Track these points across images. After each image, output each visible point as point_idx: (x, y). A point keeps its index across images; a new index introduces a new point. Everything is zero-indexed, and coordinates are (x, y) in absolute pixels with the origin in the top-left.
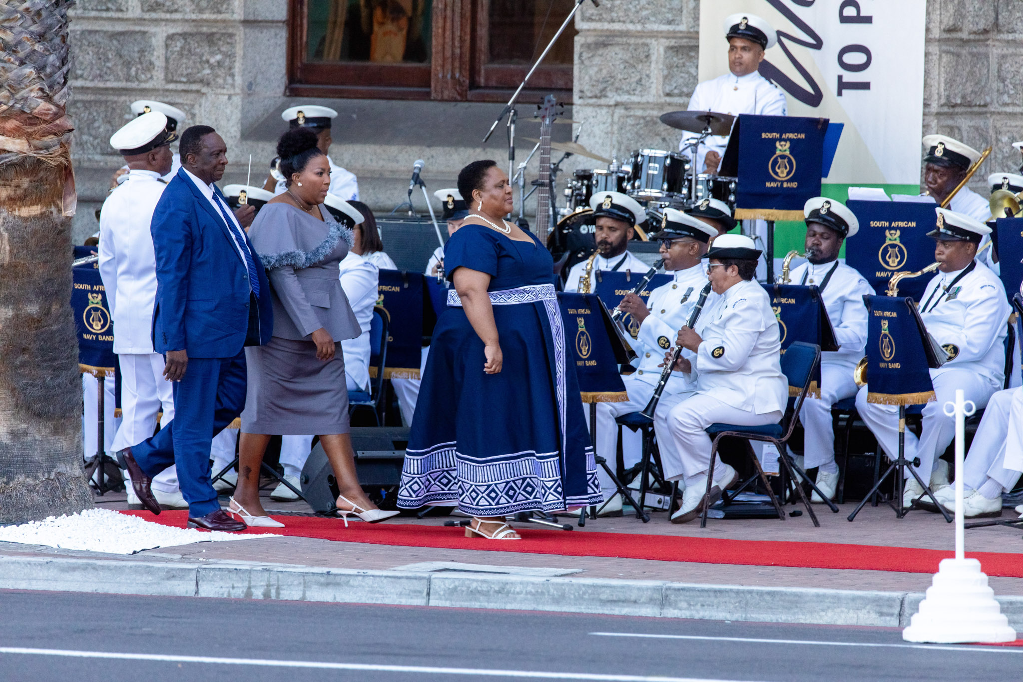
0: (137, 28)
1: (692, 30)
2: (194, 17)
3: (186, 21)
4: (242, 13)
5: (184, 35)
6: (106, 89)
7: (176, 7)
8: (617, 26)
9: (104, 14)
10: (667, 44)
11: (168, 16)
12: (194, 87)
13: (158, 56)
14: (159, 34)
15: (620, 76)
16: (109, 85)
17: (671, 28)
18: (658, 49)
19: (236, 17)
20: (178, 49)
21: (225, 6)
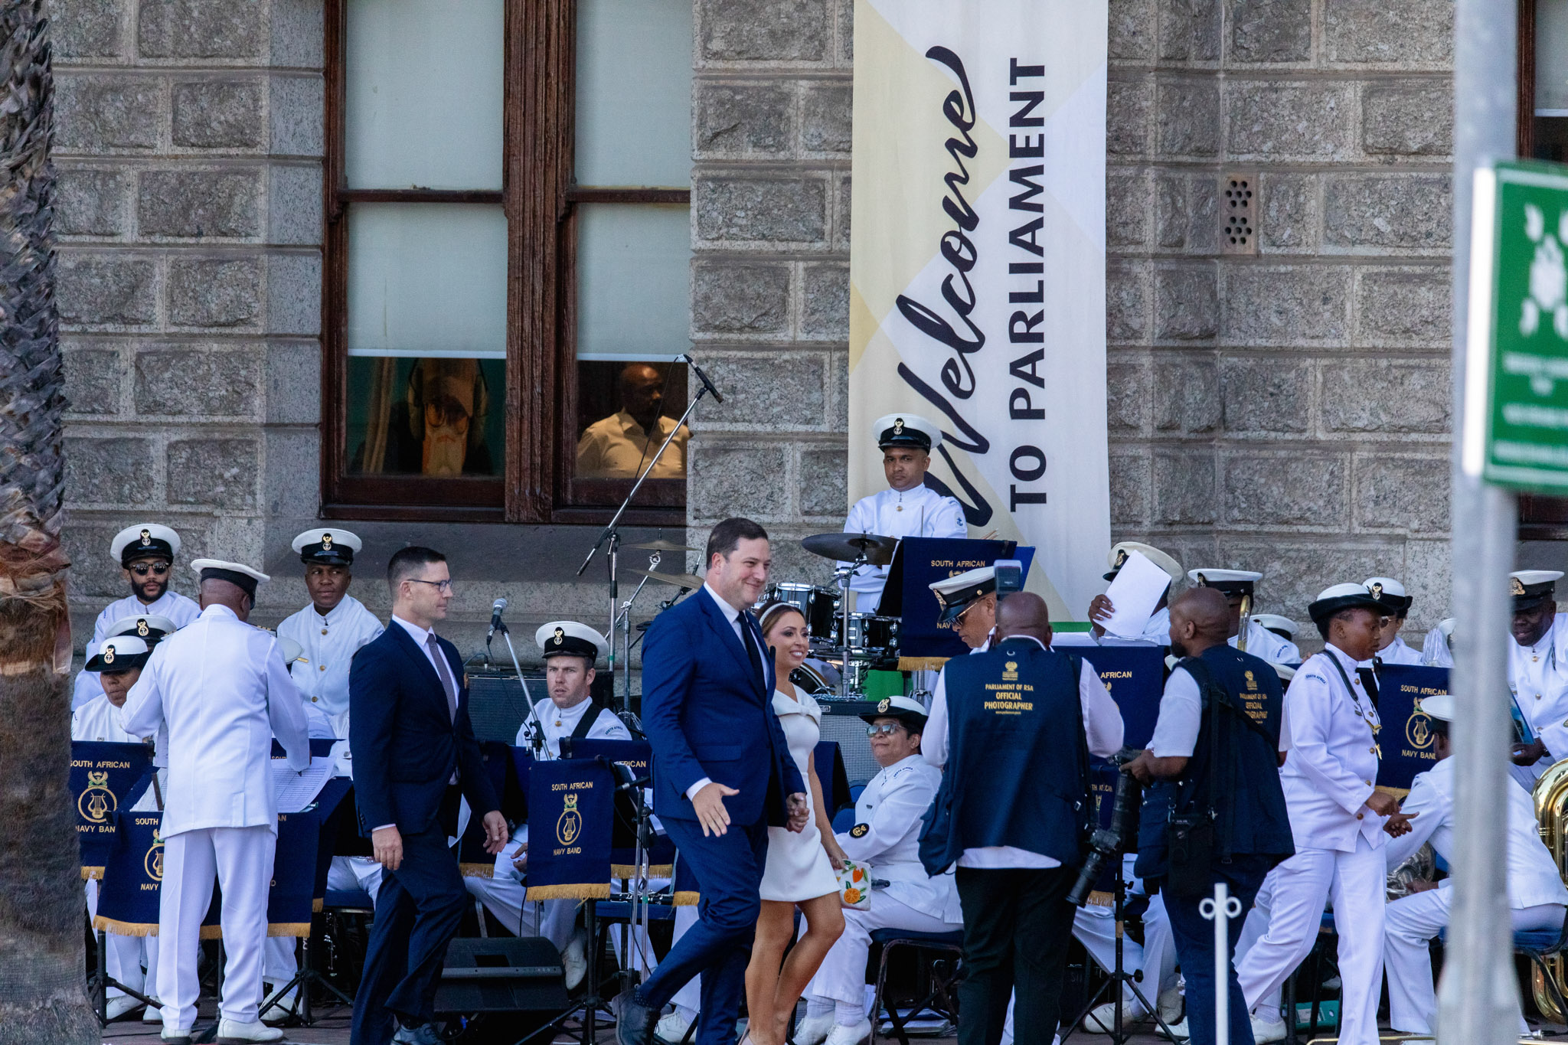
0: (131, 435)
1: (836, 431)
2: (203, 419)
3: (193, 425)
4: (264, 415)
5: (191, 443)
6: (92, 512)
7: (180, 407)
8: (741, 427)
9: (89, 418)
10: (805, 449)
11: (170, 419)
12: (204, 509)
13: (158, 471)
14: (159, 442)
15: (745, 490)
16: (96, 507)
17: (809, 428)
18: (793, 455)
19: (257, 419)
20: (183, 460)
21: (242, 406)
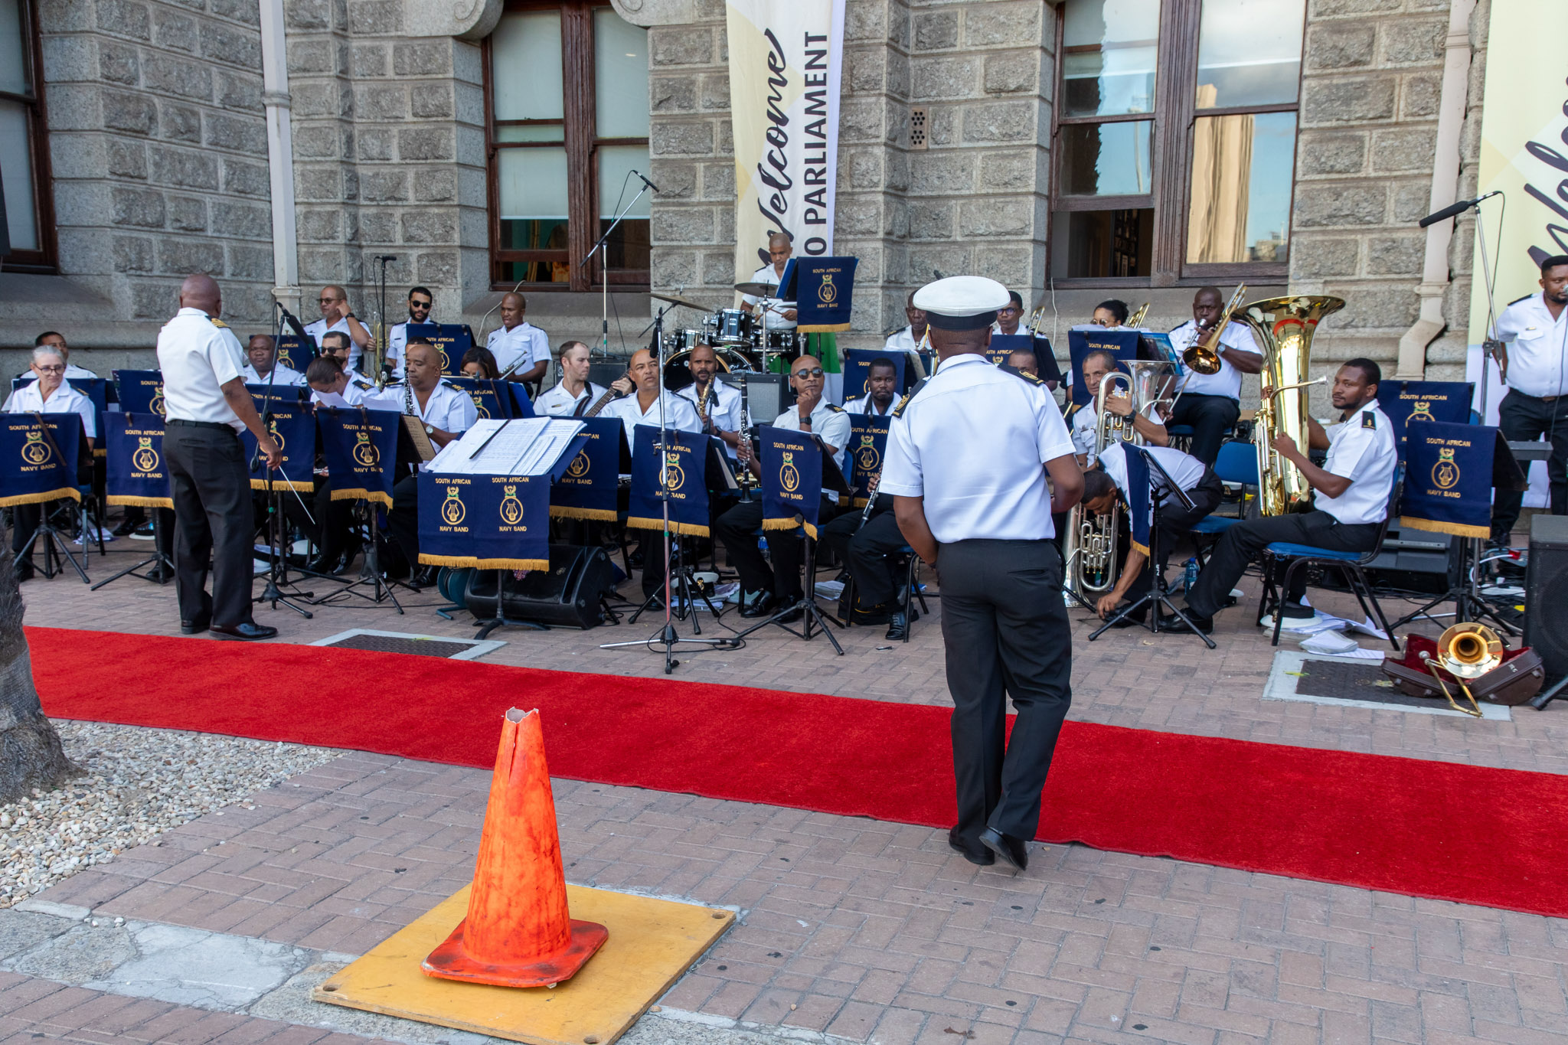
0: (401, 252)
2: (432, 244)
3: (428, 247)
4: (459, 241)
5: (428, 255)
7: (422, 238)
8: (675, 243)
10: (707, 252)
13: (414, 267)
14: (414, 254)
17: (707, 243)
18: (700, 255)
19: (456, 244)
20: (425, 263)
21: (449, 238)
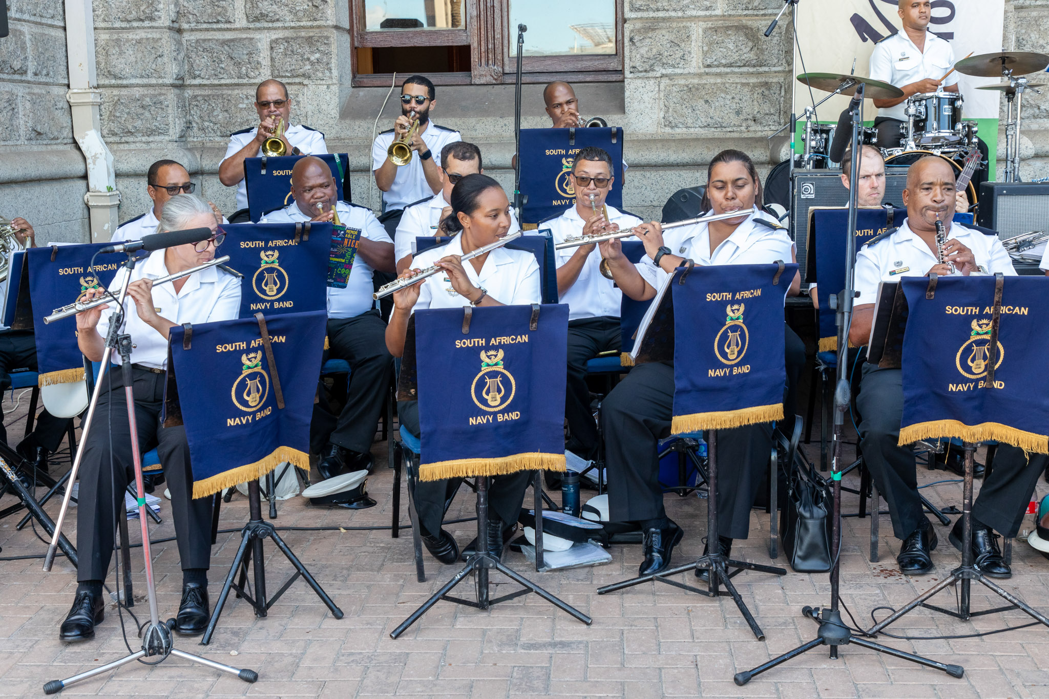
0: (244, 36)
1: (726, 14)
2: (293, 24)
3: (286, 28)
5: (287, 40)
6: (220, 85)
9: (215, 26)
12: (297, 80)
13: (264, 57)
14: (263, 40)
16: (223, 82)
19: (330, 23)
20: (282, 50)
21: (320, 15)
